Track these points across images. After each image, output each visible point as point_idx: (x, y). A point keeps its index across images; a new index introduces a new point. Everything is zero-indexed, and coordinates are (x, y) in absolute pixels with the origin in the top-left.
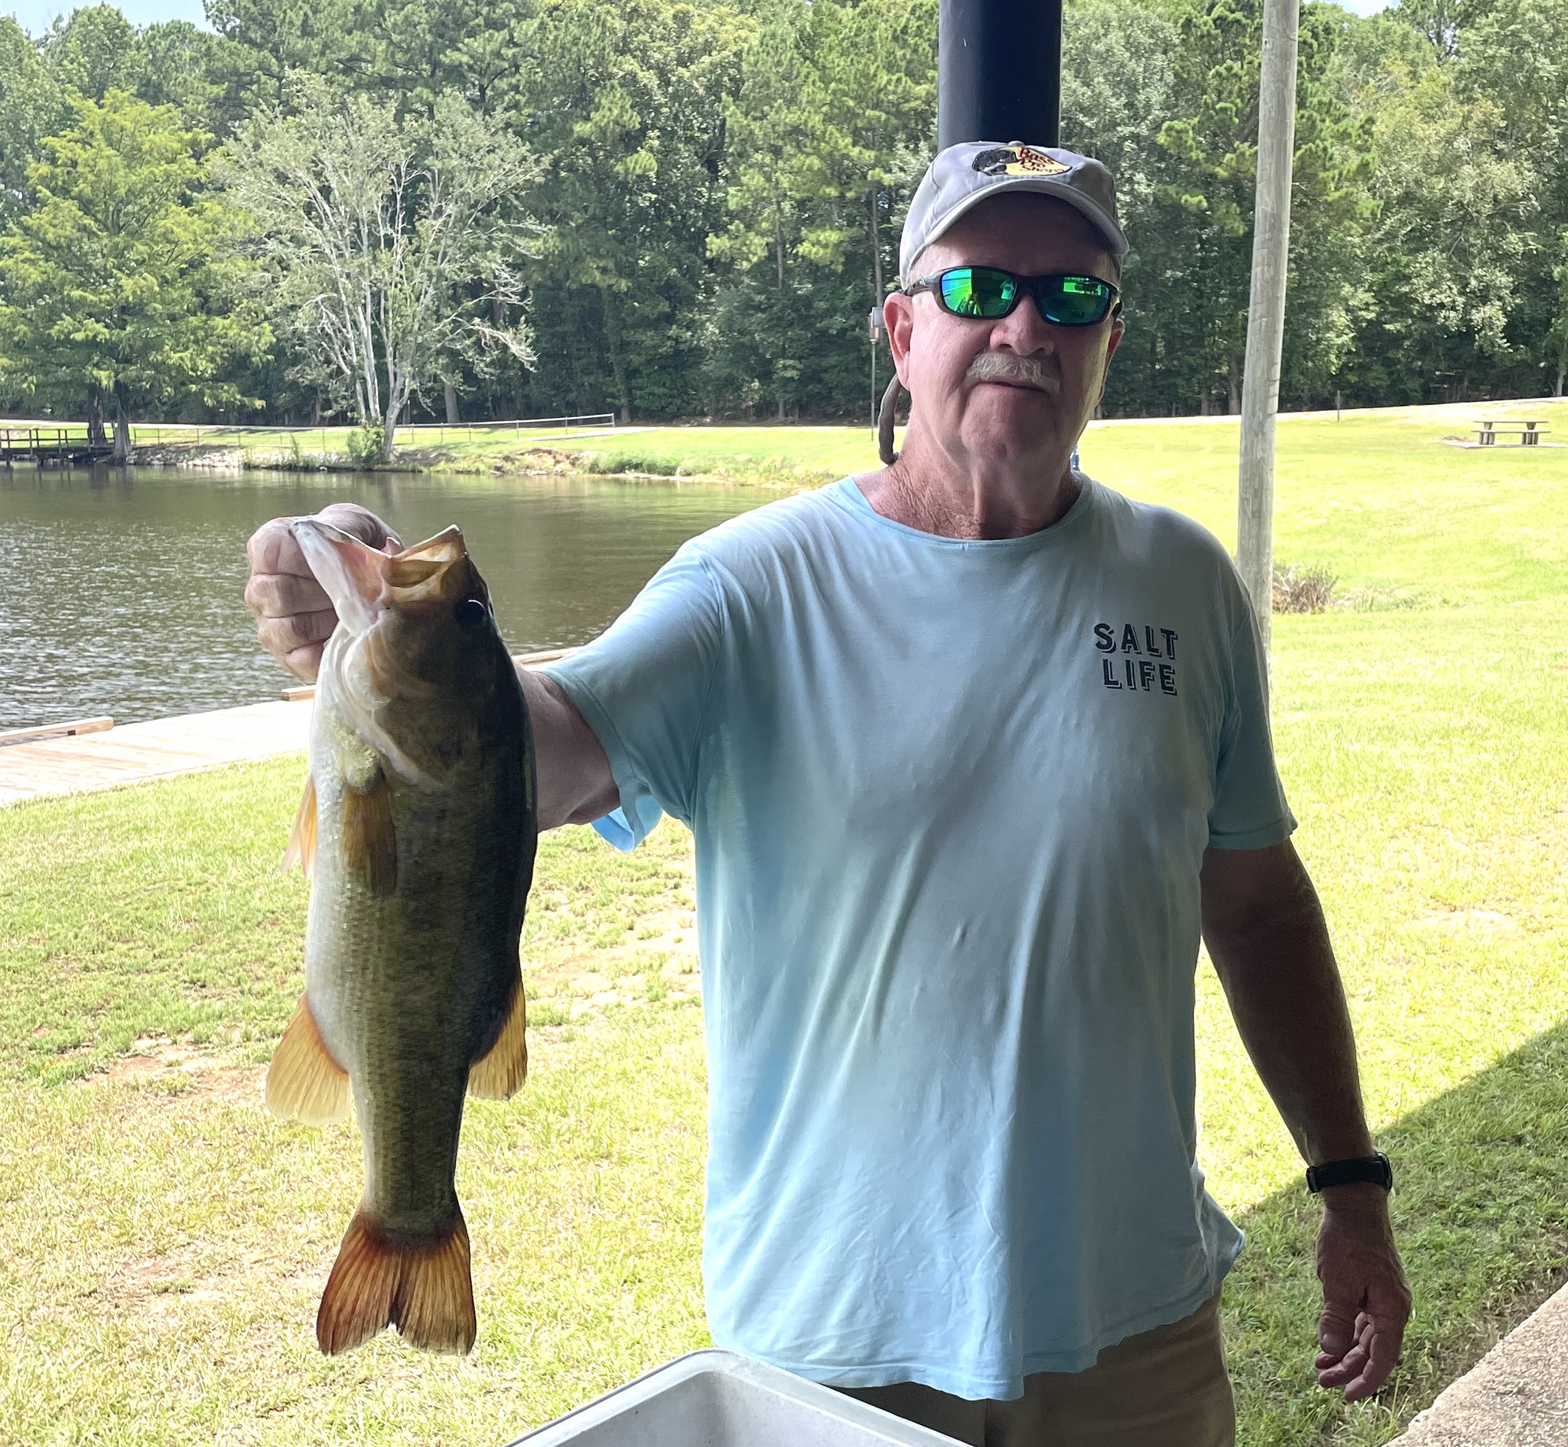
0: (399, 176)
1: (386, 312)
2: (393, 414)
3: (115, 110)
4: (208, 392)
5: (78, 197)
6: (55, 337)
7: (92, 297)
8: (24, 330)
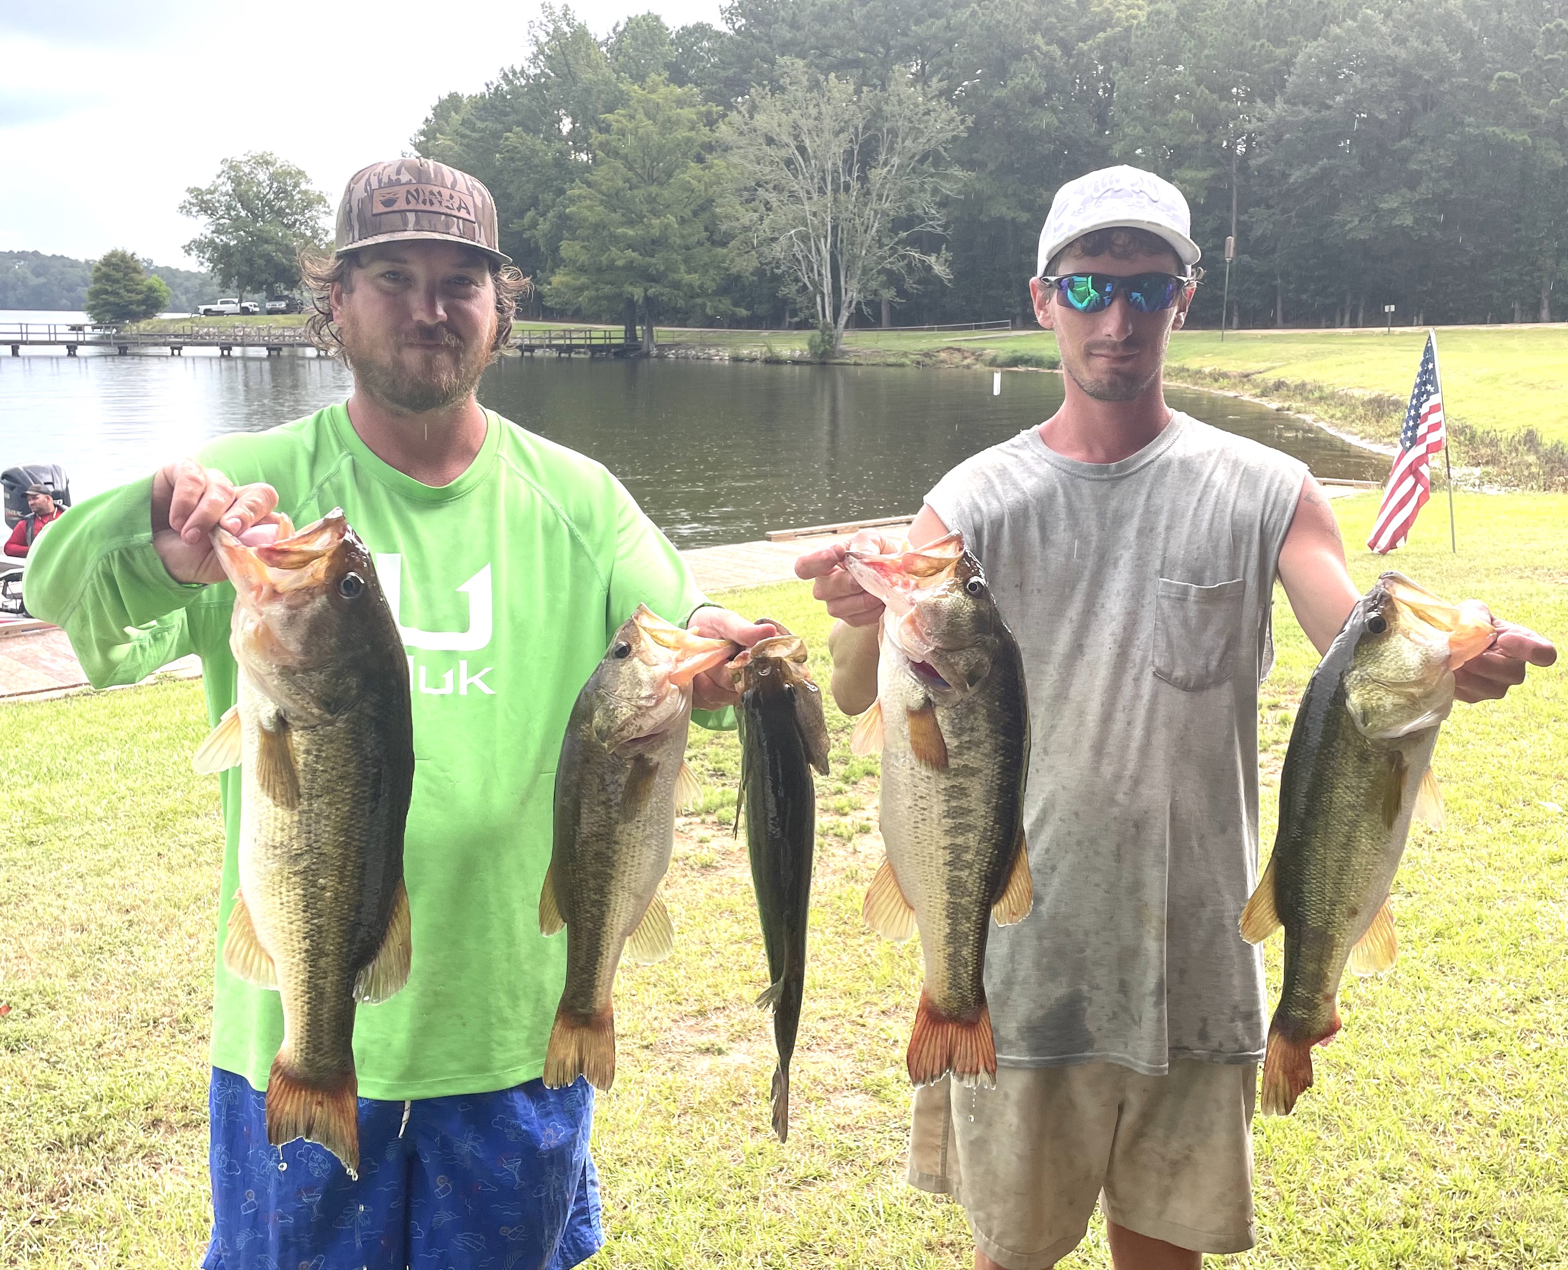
0: (857, 136)
1: (842, 241)
2: (843, 320)
3: (653, 91)
4: (709, 304)
5: (625, 158)
6: (605, 262)
7: (631, 232)
8: (583, 258)
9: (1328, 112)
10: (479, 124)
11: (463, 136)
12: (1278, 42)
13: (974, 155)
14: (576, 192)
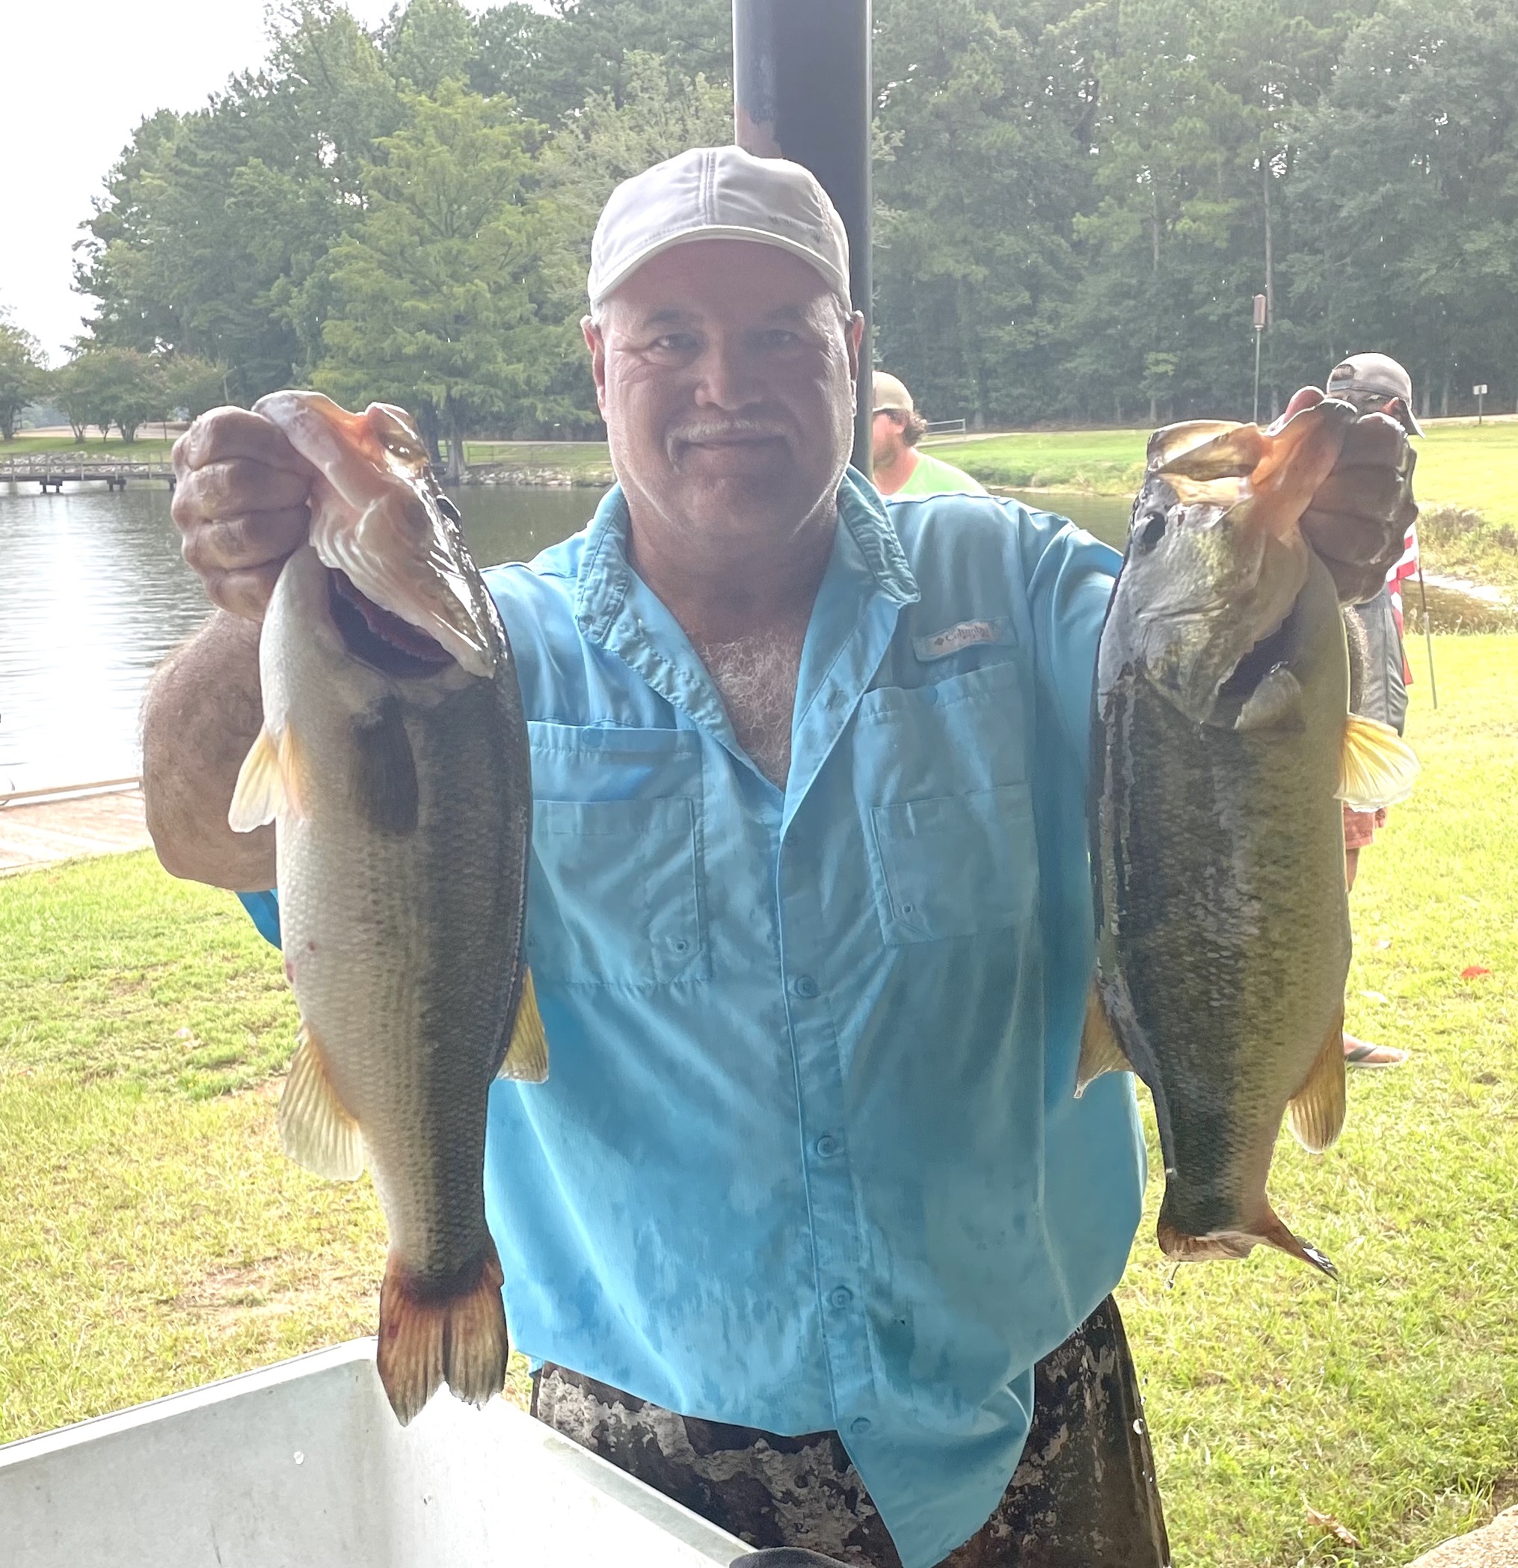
3: (447, 103)
4: (540, 406)
5: (411, 199)
6: (388, 352)
7: (423, 306)
8: (357, 344)
9: (1390, 117)
10: (201, 155)
11: (178, 172)
12: (1321, 21)
13: (907, 188)
14: (344, 249)
